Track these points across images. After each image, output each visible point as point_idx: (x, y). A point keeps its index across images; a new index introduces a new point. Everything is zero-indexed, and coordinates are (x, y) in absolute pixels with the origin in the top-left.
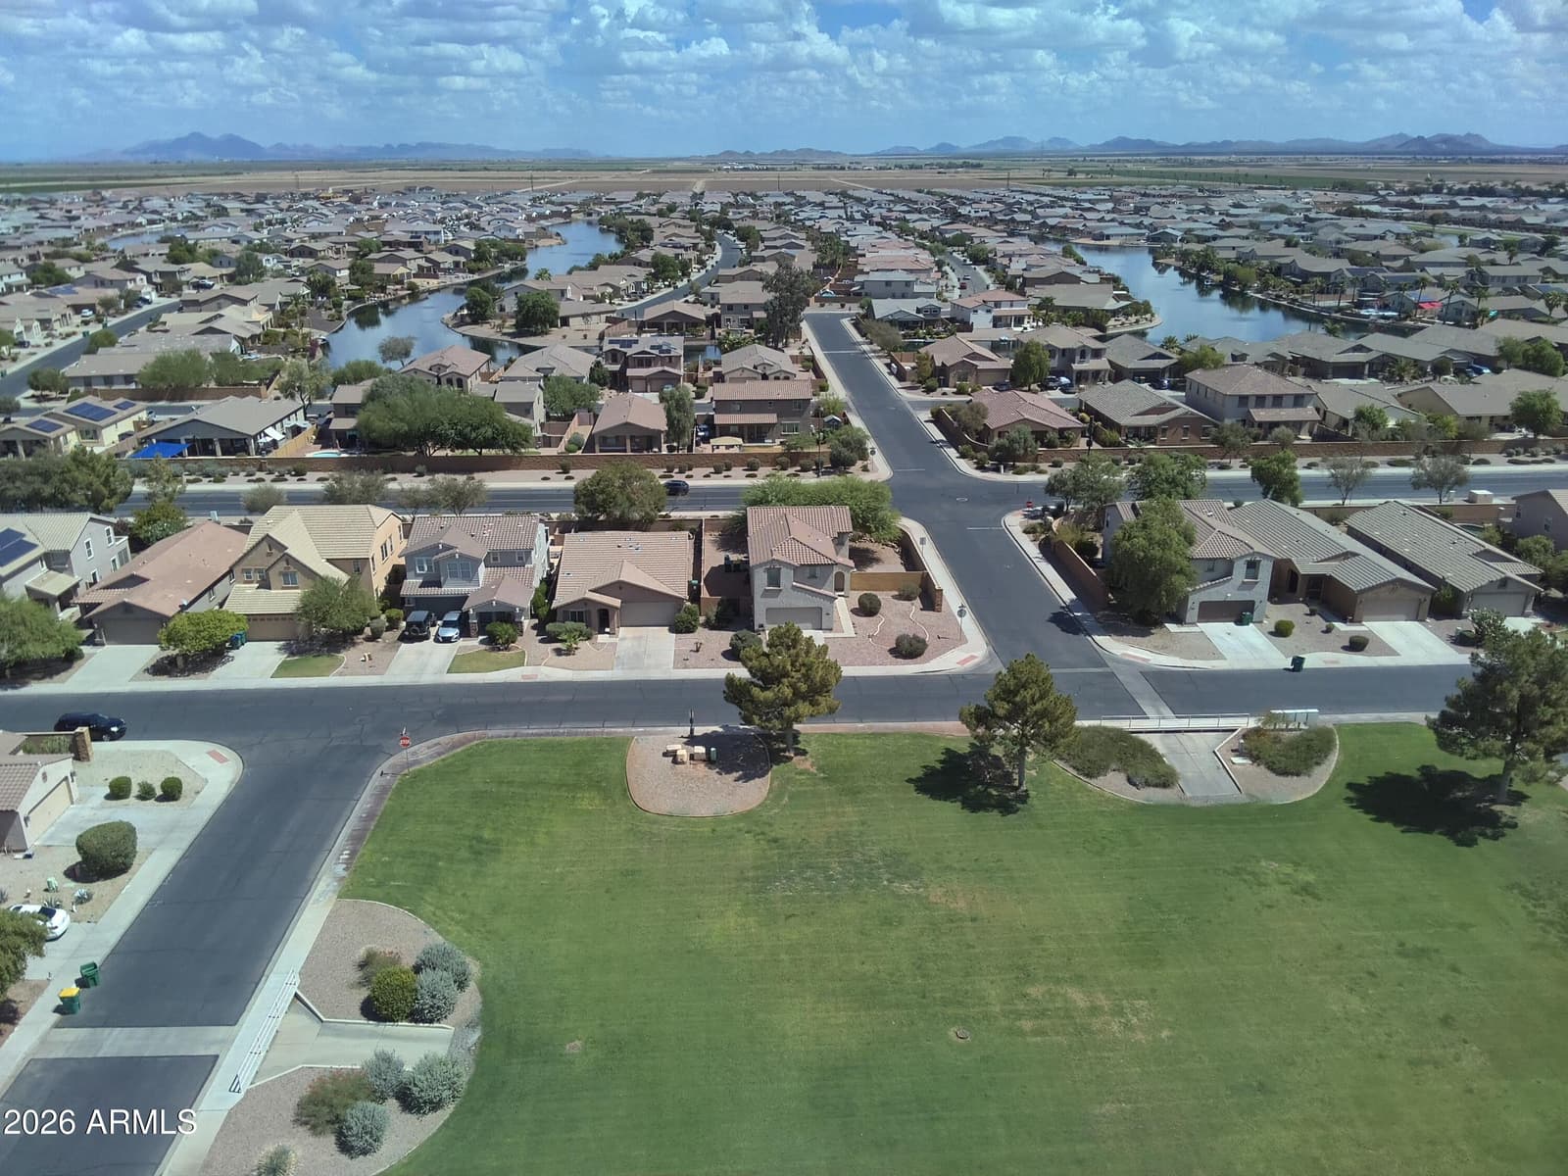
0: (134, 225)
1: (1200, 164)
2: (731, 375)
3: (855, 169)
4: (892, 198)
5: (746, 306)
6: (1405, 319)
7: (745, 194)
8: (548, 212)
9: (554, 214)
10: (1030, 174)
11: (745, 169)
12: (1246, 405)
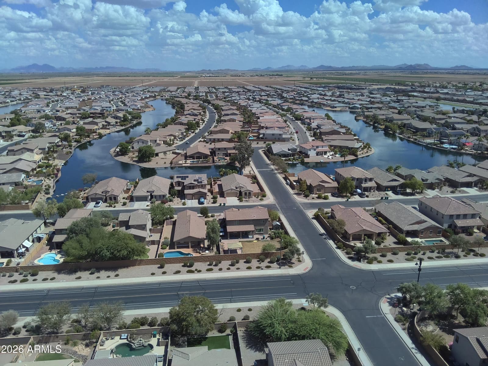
0: (5, 102)
1: (348, 74)
2: (227, 192)
3: (244, 76)
4: (259, 90)
5: (225, 149)
6: (461, 150)
7: (212, 87)
8: (148, 96)
9: (150, 97)
10: (299, 79)
11: (210, 76)
12: (452, 218)
